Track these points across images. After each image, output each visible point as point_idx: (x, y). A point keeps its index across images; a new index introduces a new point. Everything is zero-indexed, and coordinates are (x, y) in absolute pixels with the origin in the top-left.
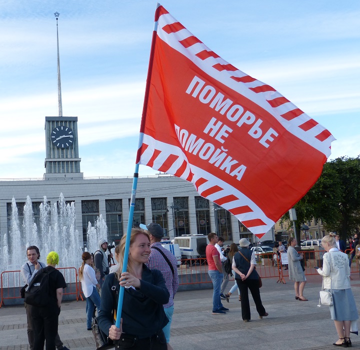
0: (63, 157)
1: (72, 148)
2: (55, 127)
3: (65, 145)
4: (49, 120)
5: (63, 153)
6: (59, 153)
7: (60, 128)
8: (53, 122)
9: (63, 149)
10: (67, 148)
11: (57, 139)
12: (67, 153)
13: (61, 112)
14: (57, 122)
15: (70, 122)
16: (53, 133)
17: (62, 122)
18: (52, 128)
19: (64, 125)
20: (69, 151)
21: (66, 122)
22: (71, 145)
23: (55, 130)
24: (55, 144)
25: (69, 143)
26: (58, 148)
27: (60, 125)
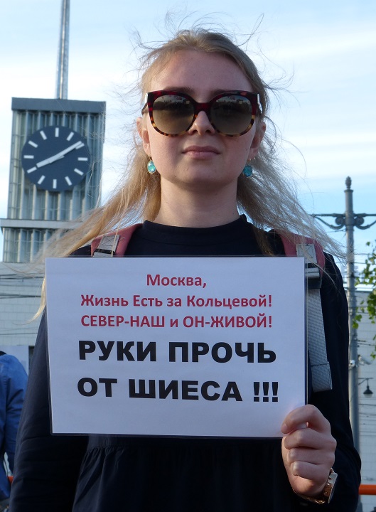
0: (53, 217)
1: (82, 194)
2: (38, 128)
3: (62, 183)
4: (22, 108)
5: (54, 205)
6: (41, 204)
7: (50, 132)
8: (33, 113)
9: (54, 194)
10: (68, 192)
11: (40, 164)
12: (65, 206)
13: (62, 86)
14: (46, 113)
15: (83, 115)
16: (27, 146)
17: (58, 114)
18: (30, 130)
19: (64, 124)
20: (72, 203)
21: (70, 114)
22: (80, 182)
23: (35, 136)
24: (31, 179)
25: (74, 177)
26: (41, 191)
27: (51, 123)
